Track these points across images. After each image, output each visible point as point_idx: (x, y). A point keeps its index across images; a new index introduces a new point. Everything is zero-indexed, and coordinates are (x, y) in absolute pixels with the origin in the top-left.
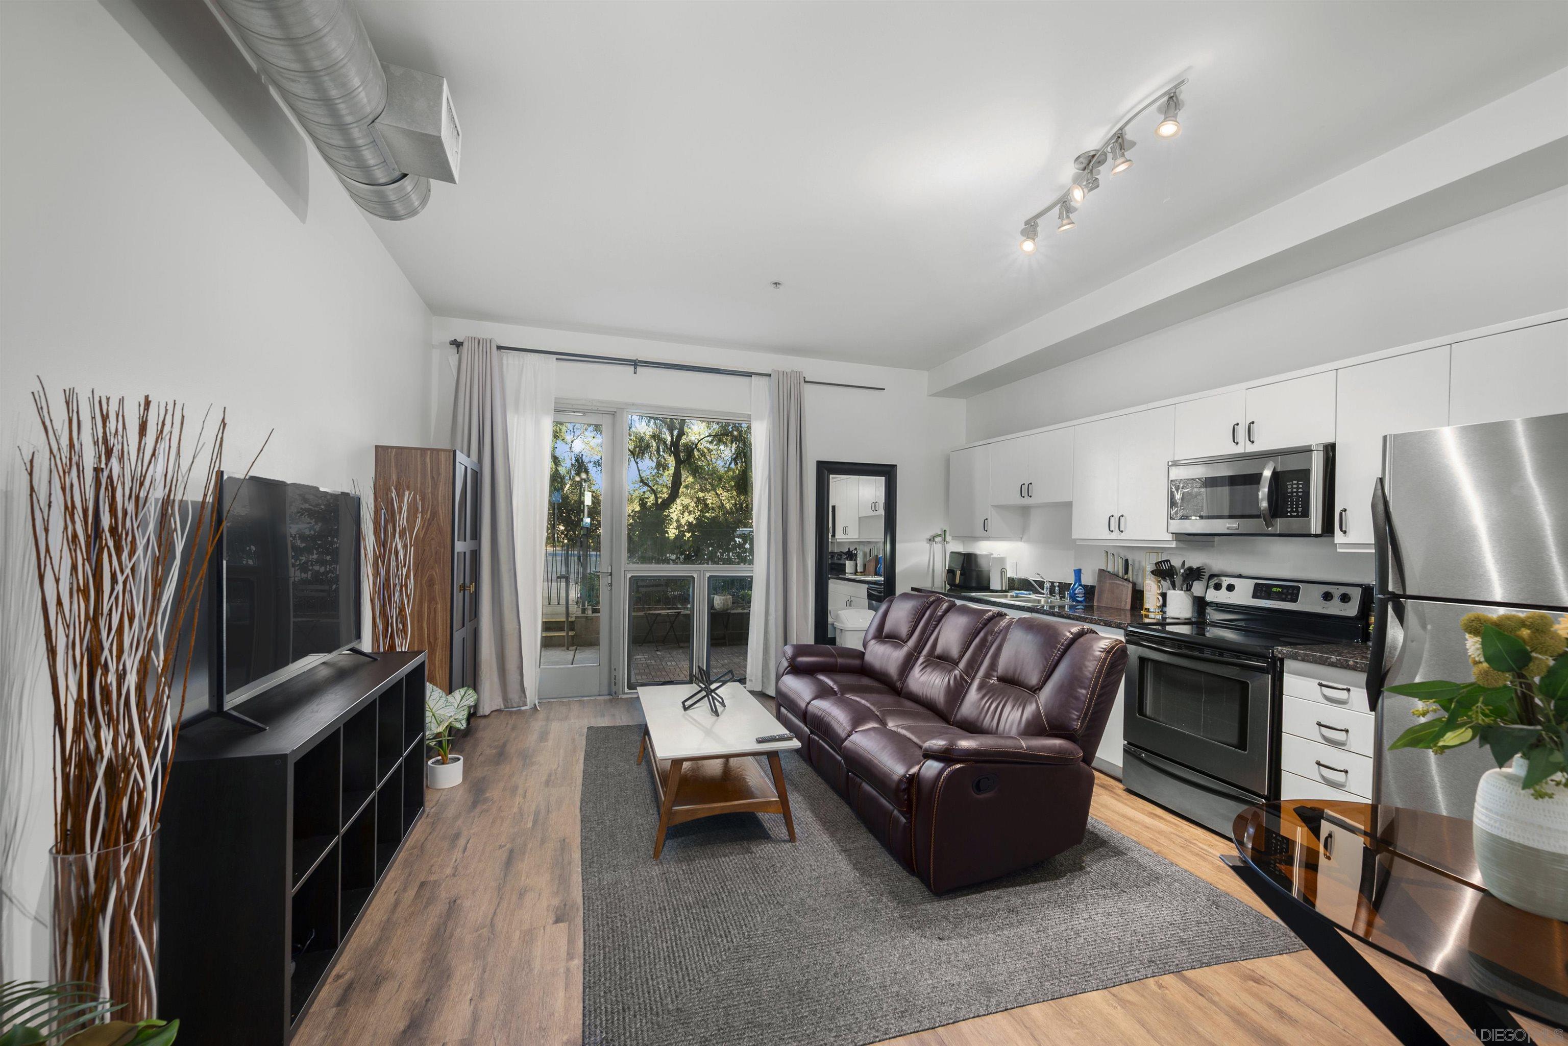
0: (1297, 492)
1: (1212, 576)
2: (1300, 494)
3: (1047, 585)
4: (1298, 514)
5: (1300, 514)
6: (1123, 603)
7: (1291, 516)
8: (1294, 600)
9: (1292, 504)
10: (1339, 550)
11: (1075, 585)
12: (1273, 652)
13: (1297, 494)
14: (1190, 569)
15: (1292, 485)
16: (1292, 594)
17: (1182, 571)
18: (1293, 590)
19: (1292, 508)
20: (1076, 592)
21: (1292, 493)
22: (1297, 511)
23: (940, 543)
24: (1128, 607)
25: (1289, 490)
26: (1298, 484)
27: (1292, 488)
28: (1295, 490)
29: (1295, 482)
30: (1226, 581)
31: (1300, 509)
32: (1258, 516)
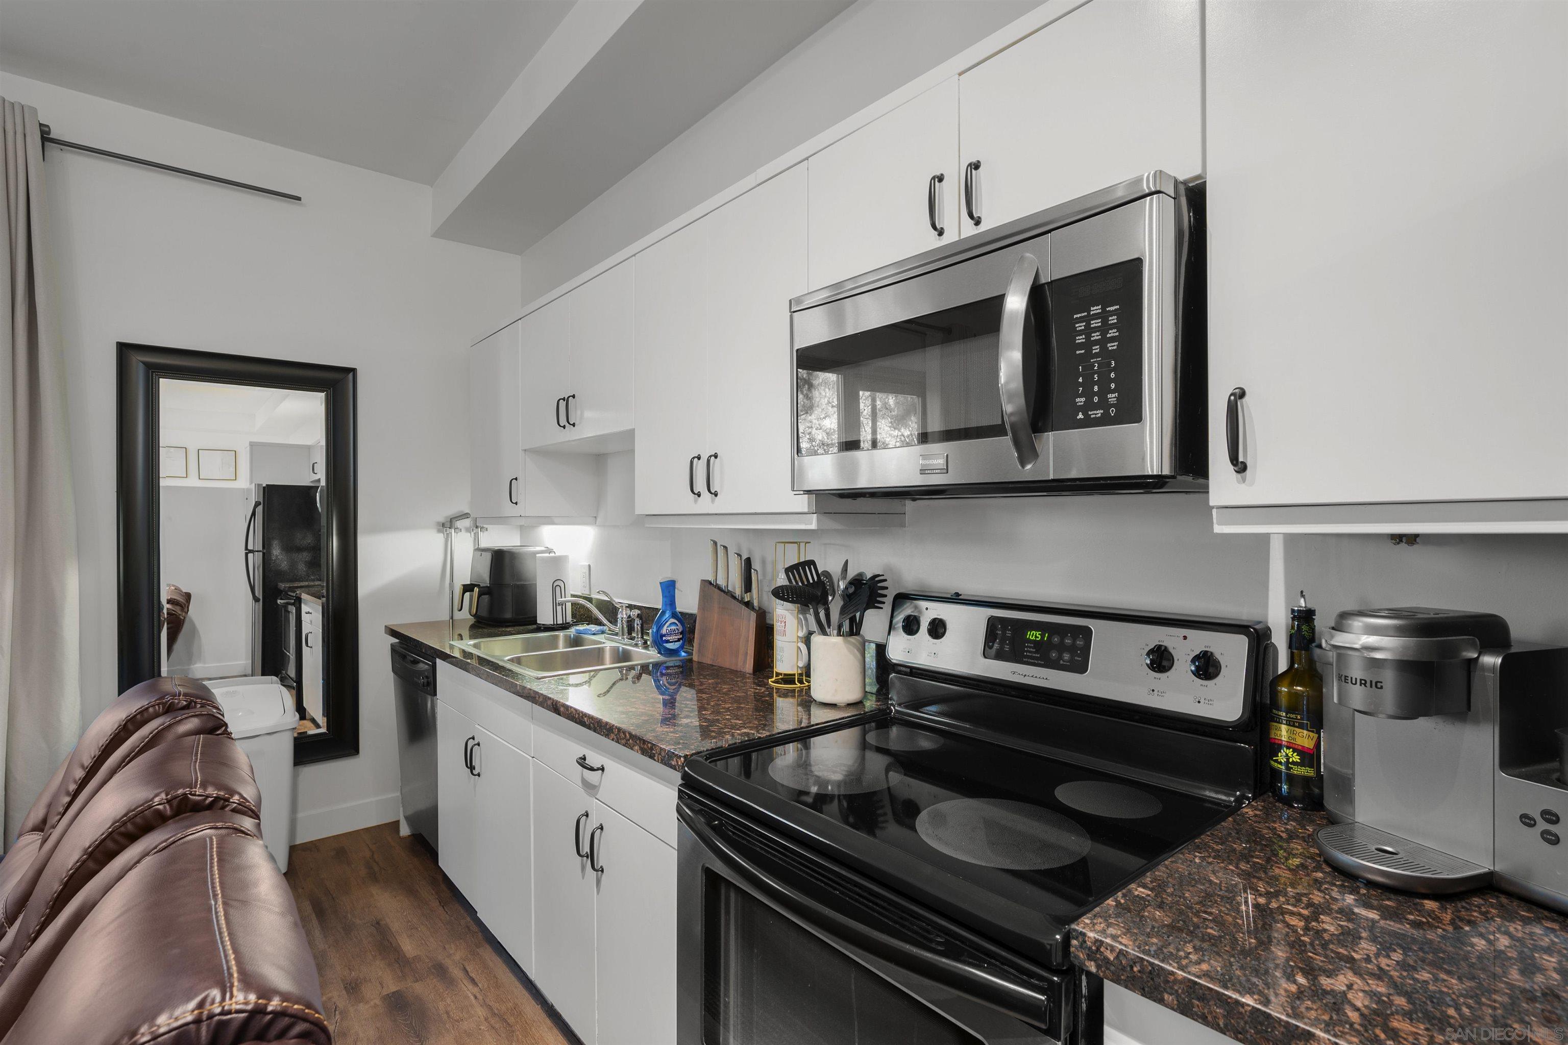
0: (1103, 342)
1: (901, 598)
2: (1113, 346)
3: (623, 615)
4: (1106, 415)
5: (1112, 412)
6: (741, 657)
7: (1089, 423)
8: (1080, 667)
9: (1089, 383)
10: (1218, 529)
11: (663, 613)
12: (1067, 939)
13: (1104, 348)
14: (857, 582)
15: (1088, 319)
16: (1072, 649)
17: (842, 585)
18: (1074, 638)
19: (1088, 394)
20: (664, 631)
21: (1088, 344)
22: (1104, 404)
23: (468, 530)
24: (749, 667)
25: (1080, 339)
26: (1104, 316)
27: (1088, 331)
28: (1096, 336)
29: (1096, 309)
30: (930, 611)
31: (1112, 397)
32: (996, 431)
